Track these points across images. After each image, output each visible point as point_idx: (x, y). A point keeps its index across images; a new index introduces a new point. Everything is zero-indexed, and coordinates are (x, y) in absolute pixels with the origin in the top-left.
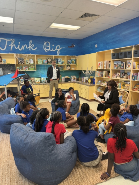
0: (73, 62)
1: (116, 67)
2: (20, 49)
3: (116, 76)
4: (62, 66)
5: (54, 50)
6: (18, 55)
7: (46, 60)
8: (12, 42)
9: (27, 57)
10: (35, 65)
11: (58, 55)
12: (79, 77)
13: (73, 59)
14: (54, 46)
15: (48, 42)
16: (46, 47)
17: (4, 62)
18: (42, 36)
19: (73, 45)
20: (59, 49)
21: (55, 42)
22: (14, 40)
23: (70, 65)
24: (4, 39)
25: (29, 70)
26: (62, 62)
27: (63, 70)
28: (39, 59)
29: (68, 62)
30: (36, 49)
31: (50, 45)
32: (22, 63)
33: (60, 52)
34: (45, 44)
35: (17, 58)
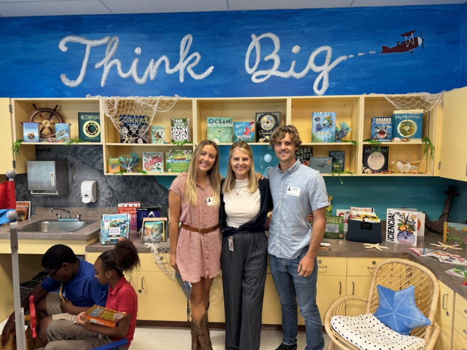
0: (403, 131)
2: (140, 76)
4: (338, 153)
5: (297, 74)
6: (114, 103)
7: (248, 123)
8: (108, 48)
9: (155, 109)
10: (192, 146)
11: (320, 94)
12: (443, 215)
13: (410, 110)
14: (301, 51)
15: (269, 35)
16: (261, 59)
17: (63, 135)
18: (240, 11)
19: (411, 40)
20: (329, 65)
21: (307, 31)
22: (117, 39)
23: (388, 147)
24: (79, 41)
25: (167, 171)
26: (338, 131)
27: (336, 175)
28: (214, 119)
29: (373, 129)
30: (209, 74)
31: (277, 47)
32: (136, 142)
33: (329, 82)
34: (252, 48)
35: (108, 115)
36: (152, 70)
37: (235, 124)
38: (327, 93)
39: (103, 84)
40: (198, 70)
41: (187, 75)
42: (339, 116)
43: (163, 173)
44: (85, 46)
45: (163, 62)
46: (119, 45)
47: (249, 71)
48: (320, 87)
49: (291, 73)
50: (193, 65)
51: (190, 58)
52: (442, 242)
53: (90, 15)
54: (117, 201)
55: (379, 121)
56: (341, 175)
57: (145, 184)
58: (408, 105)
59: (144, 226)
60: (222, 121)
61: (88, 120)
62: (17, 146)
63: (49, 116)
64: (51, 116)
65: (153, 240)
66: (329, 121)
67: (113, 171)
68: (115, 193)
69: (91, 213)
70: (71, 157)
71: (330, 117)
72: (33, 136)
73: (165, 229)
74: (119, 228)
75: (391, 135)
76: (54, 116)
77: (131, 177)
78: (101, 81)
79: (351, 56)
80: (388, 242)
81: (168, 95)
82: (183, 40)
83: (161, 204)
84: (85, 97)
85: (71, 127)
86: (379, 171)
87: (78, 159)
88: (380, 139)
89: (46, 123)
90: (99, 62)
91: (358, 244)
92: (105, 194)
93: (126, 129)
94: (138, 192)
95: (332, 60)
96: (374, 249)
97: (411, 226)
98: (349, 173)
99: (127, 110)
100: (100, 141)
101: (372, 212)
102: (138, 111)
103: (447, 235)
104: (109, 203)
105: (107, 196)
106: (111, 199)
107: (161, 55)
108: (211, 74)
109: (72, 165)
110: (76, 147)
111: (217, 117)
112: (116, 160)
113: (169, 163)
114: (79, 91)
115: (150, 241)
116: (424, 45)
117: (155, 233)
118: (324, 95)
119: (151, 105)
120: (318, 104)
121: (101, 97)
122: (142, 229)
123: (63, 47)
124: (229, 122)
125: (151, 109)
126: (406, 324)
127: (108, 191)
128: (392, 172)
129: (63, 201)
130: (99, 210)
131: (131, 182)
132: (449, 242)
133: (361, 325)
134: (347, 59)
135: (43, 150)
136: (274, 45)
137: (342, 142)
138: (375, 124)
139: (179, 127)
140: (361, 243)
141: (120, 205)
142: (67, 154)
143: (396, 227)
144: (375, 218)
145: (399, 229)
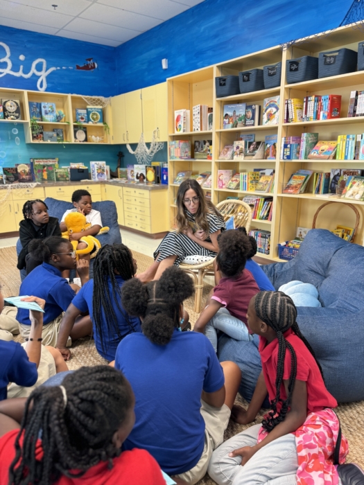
0: (93, 118)
1: (231, 123)
3: (230, 153)
4: (59, 130)
5: (25, 75)
11: (42, 90)
12: (118, 167)
13: (95, 106)
14: (25, 59)
15: (1, 44)
19: (91, 64)
20: (46, 72)
21: (29, 46)
23: (87, 127)
26: (58, 116)
29: (77, 116)
31: (8, 54)
33: (47, 83)
48: (41, 86)
49: (20, 74)
55: (80, 111)
56: (63, 143)
58: (94, 103)
66: (52, 109)
75: (87, 120)
79: (59, 68)
86: (83, 141)
88: (82, 122)
91: (77, 181)
95: (47, 69)
96: (87, 181)
97: (103, 169)
98: (67, 142)
101: (83, 164)
103: (120, 175)
116: (99, 68)
118: (45, 91)
120: (43, 97)
128: (90, 142)
134: (56, 70)
136: (6, 51)
137: (60, 122)
138: (78, 113)
144: (84, 167)
145: (97, 172)
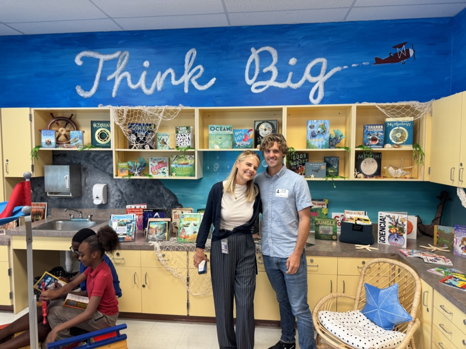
2: (148, 87)
4: (332, 159)
5: (294, 85)
6: (123, 112)
7: (246, 130)
8: (119, 61)
9: (160, 118)
10: (194, 152)
11: (315, 103)
12: (436, 219)
13: (400, 118)
14: (297, 63)
15: (267, 48)
16: (259, 71)
17: (77, 141)
18: (240, 27)
19: (403, 51)
20: (325, 75)
21: (304, 44)
22: (127, 53)
23: (381, 153)
24: (93, 56)
25: (172, 175)
26: (332, 138)
27: (330, 179)
28: (215, 126)
29: (366, 136)
30: (211, 85)
31: (275, 60)
32: (143, 148)
33: (324, 92)
34: (252, 61)
35: (117, 123)
36: (159, 82)
37: (234, 131)
38: (322, 102)
39: (114, 94)
40: (201, 82)
41: (191, 86)
42: (333, 124)
43: (167, 177)
44: (98, 60)
45: (170, 75)
46: (129, 59)
47: (249, 82)
48: (315, 97)
49: (288, 84)
50: (197, 77)
51: (194, 70)
52: (433, 245)
53: (103, 32)
54: (126, 203)
55: (371, 128)
56: (335, 179)
57: (151, 188)
58: (399, 113)
59: (149, 226)
60: (223, 129)
61: (100, 128)
62: (36, 151)
63: (65, 124)
64: (67, 124)
65: (157, 239)
66: (323, 128)
67: (121, 174)
68: (124, 196)
69: (101, 213)
70: (84, 161)
71: (324, 125)
72: (50, 143)
73: (168, 229)
74: (126, 227)
75: (382, 142)
76: (69, 124)
77: (138, 181)
78: (112, 92)
79: (345, 67)
80: (380, 244)
81: (173, 105)
82: (188, 53)
83: (166, 206)
84: (97, 107)
85: (84, 134)
86: (372, 176)
87: (91, 163)
88: (372, 145)
89: (62, 131)
90: (110, 74)
91: (349, 246)
92: (115, 196)
93: (135, 136)
94: (145, 194)
95: (327, 71)
96: (365, 250)
97: (401, 228)
98: (342, 177)
99: (135, 118)
100: (110, 147)
101: (365, 215)
102: (145, 119)
103: (437, 237)
104: (118, 205)
105: (117, 198)
106: (120, 201)
107: (168, 68)
108: (213, 85)
109: (85, 169)
110: (89, 153)
111: (218, 124)
112: (124, 164)
113: (173, 168)
114: (92, 101)
115: (154, 240)
116: (416, 56)
117: (159, 232)
118: (319, 104)
119: (157, 114)
120: (314, 113)
121: (111, 107)
122: (147, 229)
123: (78, 61)
124: (229, 129)
125: (157, 117)
126: (389, 320)
127: (118, 193)
128: (384, 177)
129: (76, 203)
130: (109, 212)
131: (139, 185)
132: (439, 244)
133: (347, 320)
134: (342, 70)
135: (59, 155)
136: (272, 57)
137: (336, 148)
138: (367, 131)
139: (183, 134)
140: (353, 245)
141: (128, 207)
142: (81, 160)
143: (387, 229)
144: (367, 220)
145: (390, 231)
